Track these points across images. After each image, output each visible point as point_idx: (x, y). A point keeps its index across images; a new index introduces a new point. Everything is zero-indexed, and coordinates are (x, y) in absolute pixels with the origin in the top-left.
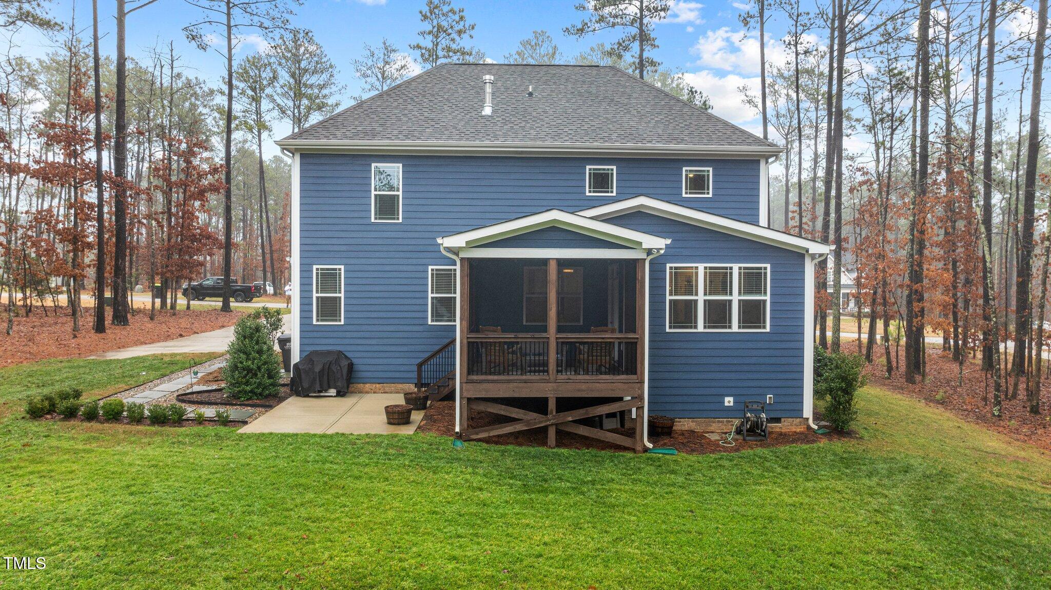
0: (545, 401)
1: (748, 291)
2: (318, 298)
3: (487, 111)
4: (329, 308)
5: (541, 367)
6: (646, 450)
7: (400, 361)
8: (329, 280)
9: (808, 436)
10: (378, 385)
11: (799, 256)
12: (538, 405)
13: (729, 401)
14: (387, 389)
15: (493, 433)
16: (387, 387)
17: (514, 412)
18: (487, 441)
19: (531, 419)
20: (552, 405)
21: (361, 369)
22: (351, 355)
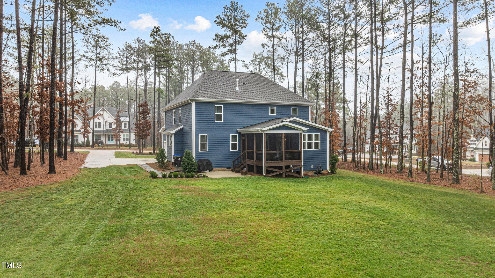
0: (282, 166)
1: (316, 140)
2: (200, 144)
3: (237, 89)
4: (203, 147)
5: (281, 159)
6: (303, 177)
7: (223, 161)
8: (203, 138)
9: (328, 174)
11: (325, 131)
12: (280, 168)
13: (312, 166)
15: (272, 175)
16: (219, 169)
17: (275, 170)
18: (271, 177)
19: (278, 172)
20: (284, 168)
21: (213, 164)
22: (210, 160)
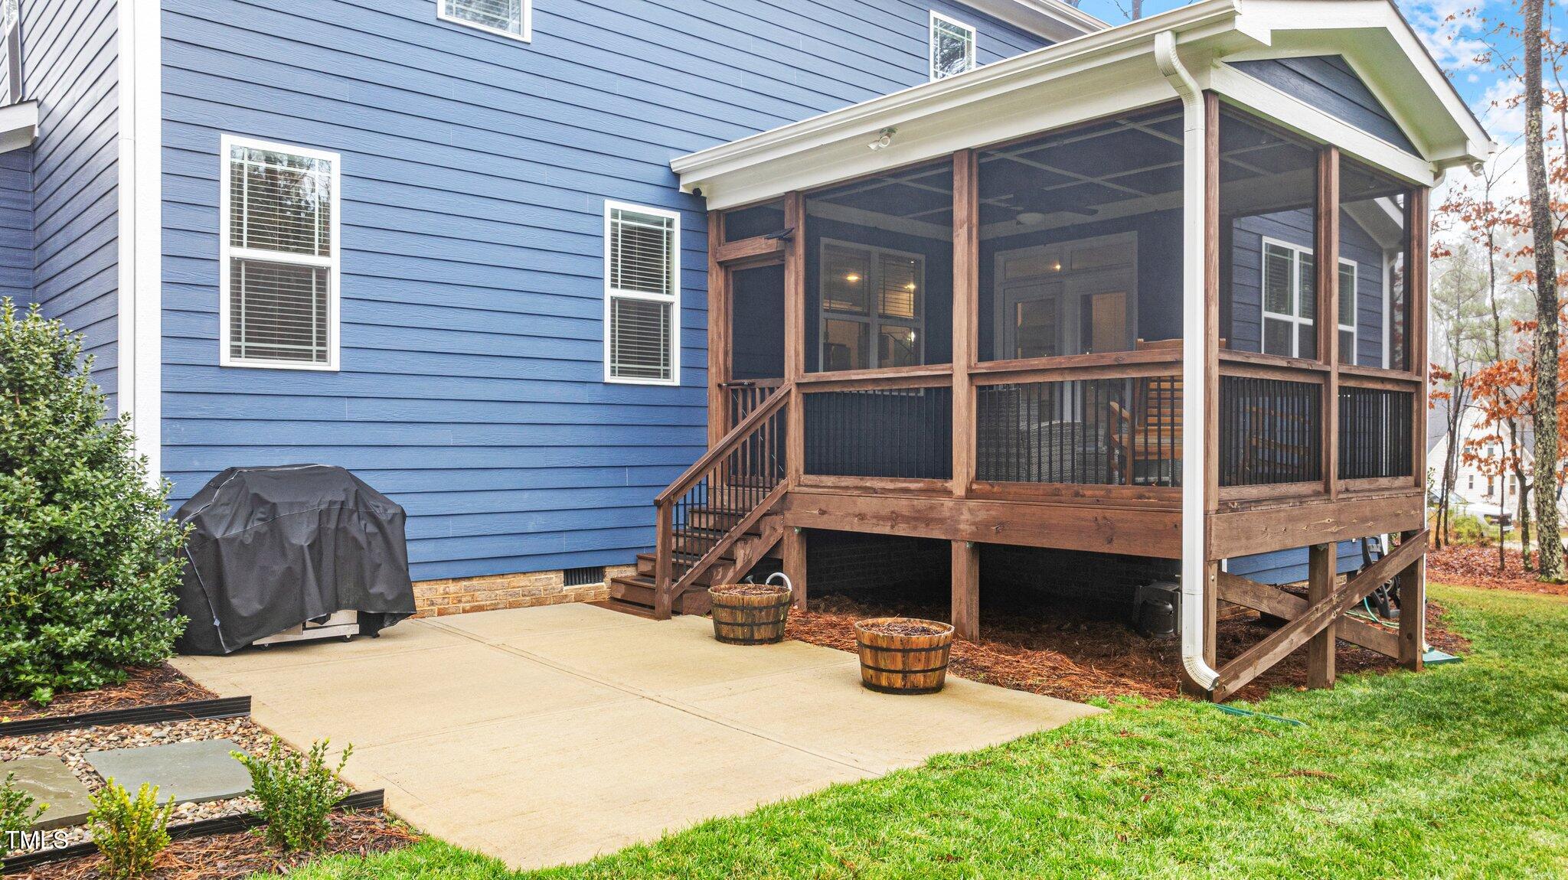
2: (236, 263)
4: (278, 307)
7: (524, 501)
10: (452, 587)
11: (1378, 252)
14: (482, 598)
16: (484, 589)
21: (411, 529)
22: (377, 483)
